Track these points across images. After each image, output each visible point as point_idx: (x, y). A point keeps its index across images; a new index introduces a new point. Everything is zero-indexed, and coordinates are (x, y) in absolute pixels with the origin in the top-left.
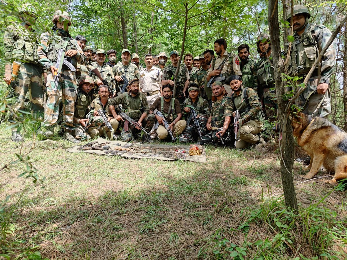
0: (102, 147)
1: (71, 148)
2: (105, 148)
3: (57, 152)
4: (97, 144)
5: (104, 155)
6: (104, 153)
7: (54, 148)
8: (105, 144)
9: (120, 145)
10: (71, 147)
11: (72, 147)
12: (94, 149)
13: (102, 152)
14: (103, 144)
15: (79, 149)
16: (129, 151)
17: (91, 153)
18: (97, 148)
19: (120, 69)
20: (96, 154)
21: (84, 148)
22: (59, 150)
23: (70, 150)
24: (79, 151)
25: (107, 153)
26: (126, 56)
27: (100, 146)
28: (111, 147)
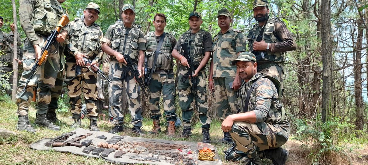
0: (81, 142)
1: (36, 142)
2: (84, 144)
3: (14, 149)
4: (74, 136)
5: (81, 155)
6: (83, 152)
7: (11, 142)
8: (85, 137)
9: (106, 138)
10: (37, 140)
11: (38, 142)
12: (69, 144)
13: (79, 151)
14: (82, 136)
15: (47, 145)
16: (117, 149)
17: (64, 152)
18: (73, 143)
19: (119, 30)
20: (70, 153)
21: (54, 144)
22: (18, 145)
23: (34, 146)
24: (47, 148)
25: (86, 152)
26: (128, 16)
27: (78, 140)
28: (93, 142)
